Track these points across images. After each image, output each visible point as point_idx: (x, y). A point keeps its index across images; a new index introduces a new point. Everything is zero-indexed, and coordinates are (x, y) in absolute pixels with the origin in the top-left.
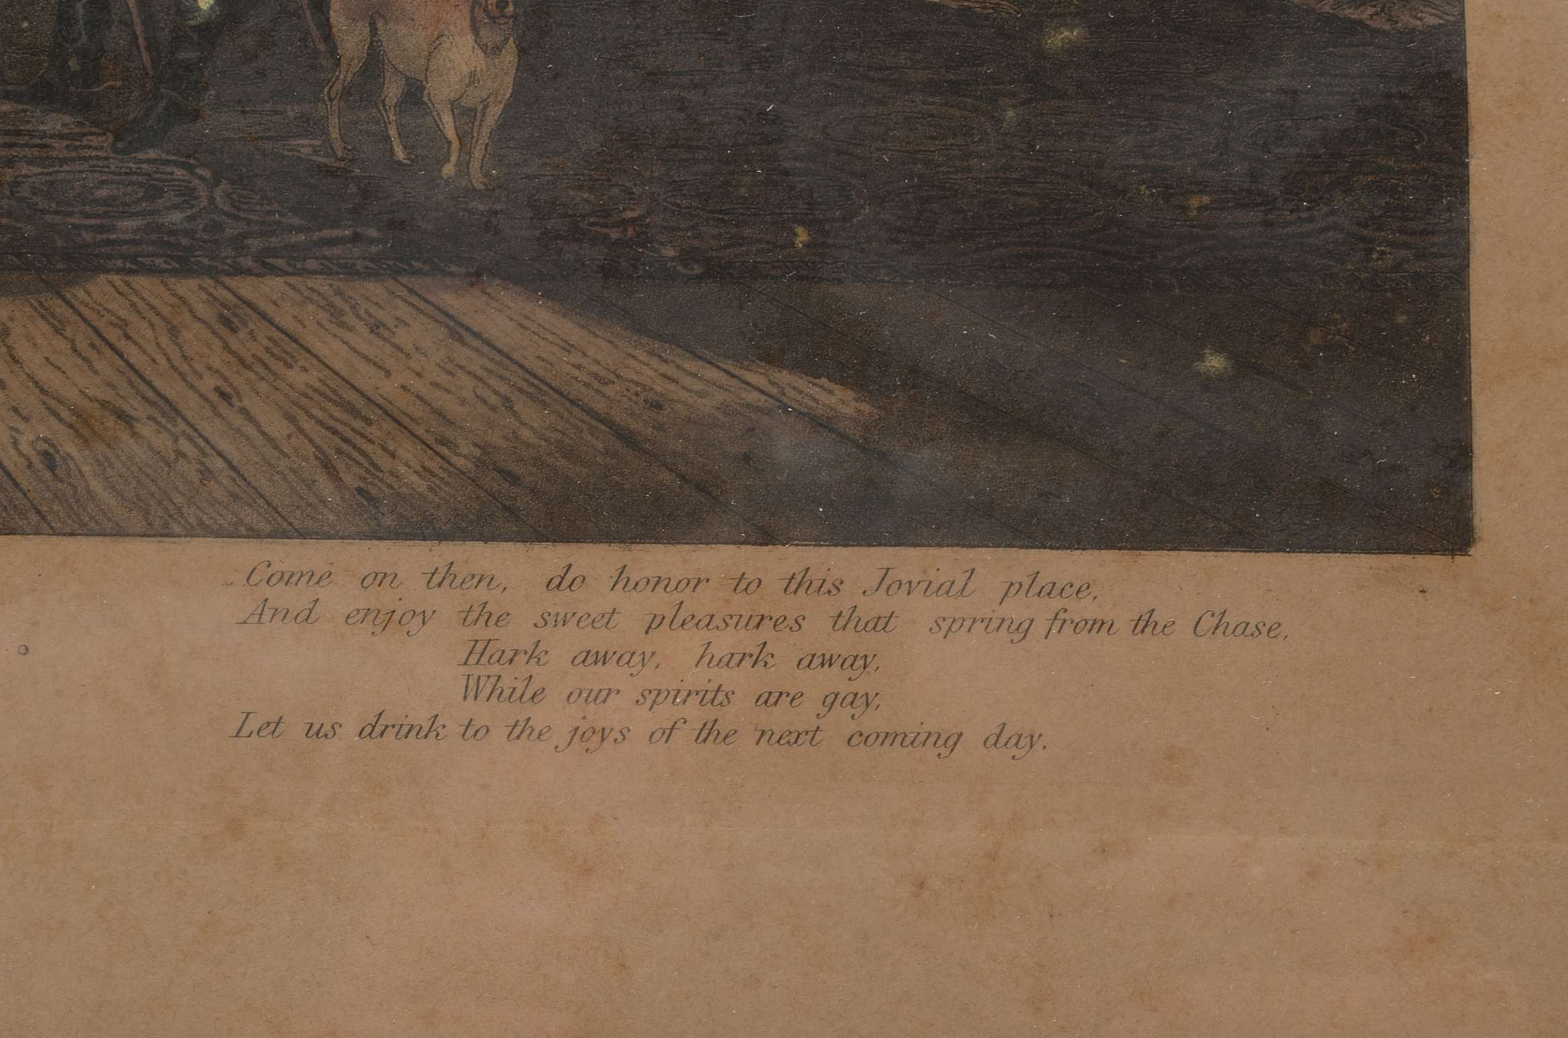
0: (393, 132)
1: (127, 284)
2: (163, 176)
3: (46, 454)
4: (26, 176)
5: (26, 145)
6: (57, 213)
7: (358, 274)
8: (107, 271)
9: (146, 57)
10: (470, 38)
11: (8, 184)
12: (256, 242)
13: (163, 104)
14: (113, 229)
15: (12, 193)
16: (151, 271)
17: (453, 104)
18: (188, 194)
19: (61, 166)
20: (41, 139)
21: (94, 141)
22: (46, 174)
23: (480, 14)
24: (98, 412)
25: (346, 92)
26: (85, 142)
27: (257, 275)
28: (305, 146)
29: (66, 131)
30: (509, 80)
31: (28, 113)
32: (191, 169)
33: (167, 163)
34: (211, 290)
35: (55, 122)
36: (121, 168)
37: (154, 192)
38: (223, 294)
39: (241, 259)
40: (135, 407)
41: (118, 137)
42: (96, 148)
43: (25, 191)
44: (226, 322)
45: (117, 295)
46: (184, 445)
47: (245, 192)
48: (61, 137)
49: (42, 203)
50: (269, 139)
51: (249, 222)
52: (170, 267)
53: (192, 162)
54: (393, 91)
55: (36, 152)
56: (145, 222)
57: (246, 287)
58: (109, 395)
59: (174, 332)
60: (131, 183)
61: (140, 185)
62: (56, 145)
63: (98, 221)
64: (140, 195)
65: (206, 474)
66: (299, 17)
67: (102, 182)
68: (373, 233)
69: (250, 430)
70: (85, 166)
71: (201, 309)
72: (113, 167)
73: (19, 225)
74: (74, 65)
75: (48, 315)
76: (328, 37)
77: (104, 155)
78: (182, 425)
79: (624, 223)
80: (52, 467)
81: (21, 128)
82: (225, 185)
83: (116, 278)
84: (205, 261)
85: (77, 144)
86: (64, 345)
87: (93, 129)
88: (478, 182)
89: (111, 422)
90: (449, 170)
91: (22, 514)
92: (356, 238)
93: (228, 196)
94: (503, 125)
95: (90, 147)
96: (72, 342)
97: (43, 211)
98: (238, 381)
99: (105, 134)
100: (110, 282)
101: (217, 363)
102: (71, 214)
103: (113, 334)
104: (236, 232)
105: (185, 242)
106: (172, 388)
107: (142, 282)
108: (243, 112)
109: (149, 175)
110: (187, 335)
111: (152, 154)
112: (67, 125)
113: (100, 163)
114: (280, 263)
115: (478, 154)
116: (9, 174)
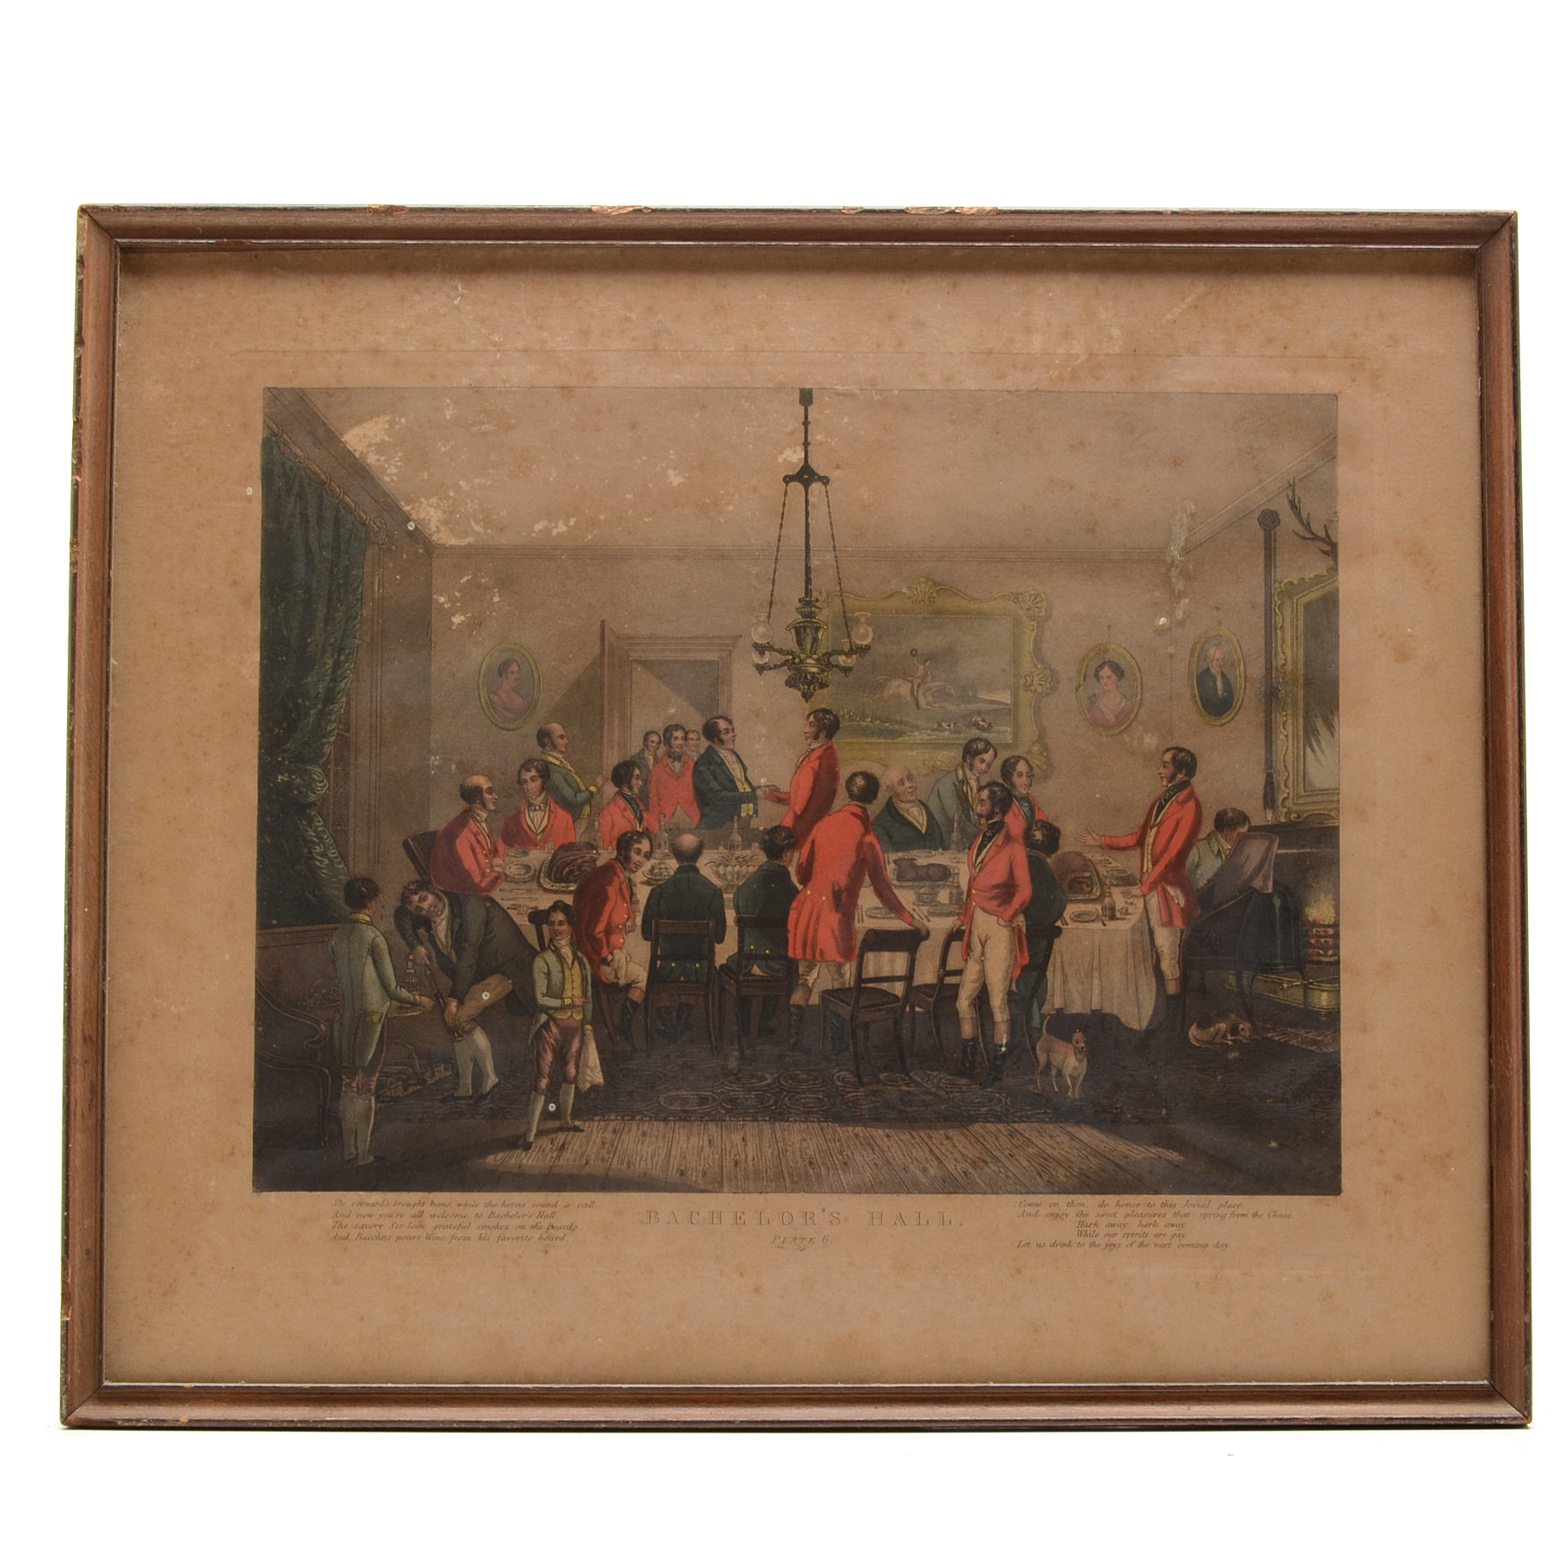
0: (1054, 1083)
1: (984, 1125)
2: (993, 1096)
3: (964, 1172)
4: (956, 1096)
5: (956, 1088)
6: (965, 1106)
7: (1047, 1123)
8: (978, 1122)
9: (987, 1063)
10: (1074, 1057)
11: (951, 1098)
12: (1019, 1114)
13: (992, 1076)
14: (979, 1110)
15: (952, 1101)
16: (989, 1122)
17: (1070, 1076)
18: (1000, 1101)
19: (965, 1093)
20: (960, 1086)
21: (974, 1086)
22: (961, 1096)
23: (1077, 1051)
24: (977, 1159)
25: (1042, 1073)
26: (971, 1087)
27: (1019, 1123)
28: (1031, 1087)
29: (966, 1084)
30: (1085, 1069)
31: (956, 1079)
32: (1000, 1094)
33: (994, 1092)
34: (1007, 1127)
35: (963, 1081)
36: (981, 1094)
37: (991, 1101)
38: (1009, 1127)
39: (1015, 1118)
40: (989, 1160)
41: (980, 1085)
42: (975, 1088)
43: (956, 1100)
44: (1011, 1135)
45: (981, 1128)
46: (1001, 1169)
47: (1015, 1100)
48: (964, 1085)
49: (960, 1103)
50: (1021, 1086)
51: (1016, 1108)
52: (995, 1121)
53: (1001, 1092)
54: (1054, 1072)
55: (958, 1090)
56: (988, 1108)
57: (1016, 1126)
58: (981, 1156)
59: (997, 1138)
60: (984, 1098)
61: (987, 1098)
62: (964, 1087)
63: (976, 1108)
64: (987, 1101)
65: (1007, 1177)
66: (1028, 1052)
67: (977, 1098)
68: (1049, 1111)
69: (1018, 1165)
70: (972, 1093)
71: (1004, 1132)
72: (979, 1094)
73: (955, 1109)
74: (968, 1065)
75: (963, 1134)
76: (1036, 1057)
77: (977, 1090)
78: (1000, 1164)
79: (1117, 1108)
80: (966, 1175)
81: (954, 1083)
82: (1009, 1099)
83: (981, 1124)
84: (1005, 1119)
85: (969, 1087)
86: (968, 1142)
87: (974, 1083)
88: (1077, 1097)
89: (981, 1163)
90: (1069, 1094)
91: (959, 1188)
92: (1045, 1112)
93: (1010, 1101)
94: (1084, 1081)
95: (973, 1088)
96: (970, 1141)
97: (961, 1106)
98: (1014, 1151)
99: (977, 1085)
100: (979, 1125)
101: (1009, 1147)
102: (968, 1106)
103: (981, 1139)
104: (1013, 1111)
105: (999, 1114)
106: (997, 1154)
107: (988, 1125)
108: (1014, 1078)
109: (989, 1096)
110: (1000, 1139)
111: (990, 1090)
112: (966, 1082)
113: (976, 1092)
114: (1025, 1119)
115: (1077, 1089)
116: (951, 1096)
